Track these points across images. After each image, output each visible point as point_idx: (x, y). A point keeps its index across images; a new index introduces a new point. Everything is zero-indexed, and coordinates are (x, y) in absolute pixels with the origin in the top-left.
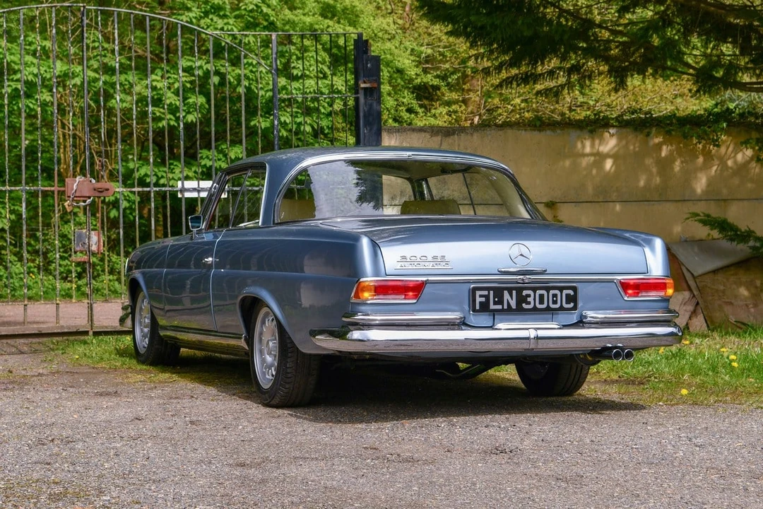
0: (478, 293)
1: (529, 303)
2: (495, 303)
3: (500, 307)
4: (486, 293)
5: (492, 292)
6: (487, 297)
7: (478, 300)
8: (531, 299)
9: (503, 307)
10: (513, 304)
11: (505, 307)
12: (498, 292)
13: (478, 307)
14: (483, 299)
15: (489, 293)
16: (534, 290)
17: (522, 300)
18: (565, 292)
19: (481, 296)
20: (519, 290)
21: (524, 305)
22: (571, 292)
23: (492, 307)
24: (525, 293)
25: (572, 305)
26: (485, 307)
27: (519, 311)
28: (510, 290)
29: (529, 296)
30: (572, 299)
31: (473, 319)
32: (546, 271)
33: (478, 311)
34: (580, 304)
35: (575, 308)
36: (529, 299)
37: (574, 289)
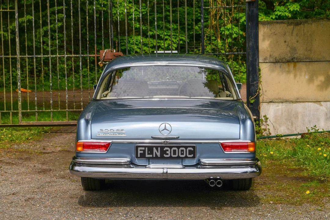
0: (139, 148)
1: (168, 154)
2: (148, 154)
3: (151, 156)
4: (143, 149)
5: (147, 148)
6: (144, 151)
7: (139, 152)
8: (168, 152)
9: (153, 156)
10: (159, 154)
11: (154, 156)
12: (150, 149)
13: (139, 156)
14: (142, 152)
15: (145, 149)
16: (171, 147)
17: (163, 152)
18: (189, 148)
19: (141, 150)
20: (162, 148)
21: (165, 155)
22: (192, 149)
23: (147, 156)
24: (166, 149)
25: (192, 155)
26: (143, 156)
27: (162, 158)
28: (157, 148)
29: (168, 150)
30: (193, 152)
31: (137, 162)
32: (179, 137)
33: (139, 158)
34: (198, 155)
35: (194, 157)
36: (167, 152)
37: (194, 147)
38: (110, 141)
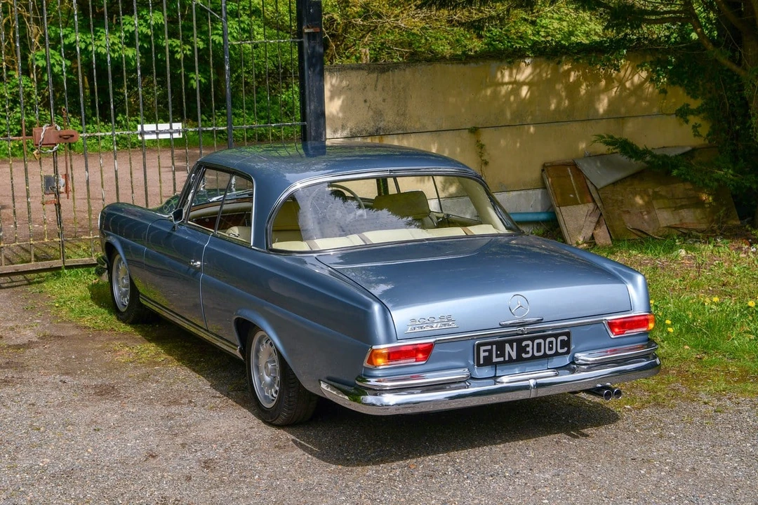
0: (482, 348)
1: (528, 352)
2: (497, 356)
3: (501, 359)
4: (489, 347)
5: (494, 346)
6: (490, 351)
7: (482, 354)
8: (529, 349)
9: (505, 358)
10: (514, 355)
11: (507, 359)
12: (500, 346)
13: (482, 362)
14: (487, 354)
15: (492, 347)
16: (533, 339)
17: (522, 350)
18: (560, 338)
19: (485, 351)
20: (519, 342)
21: (523, 355)
22: (565, 338)
23: (495, 360)
24: (524, 344)
25: (566, 349)
26: (488, 362)
27: (519, 360)
28: (511, 342)
29: (528, 346)
30: (565, 344)
31: (478, 372)
32: (542, 320)
33: (482, 365)
34: (573, 347)
35: (568, 353)
36: (528, 349)
37: (568, 334)
38: (432, 340)
